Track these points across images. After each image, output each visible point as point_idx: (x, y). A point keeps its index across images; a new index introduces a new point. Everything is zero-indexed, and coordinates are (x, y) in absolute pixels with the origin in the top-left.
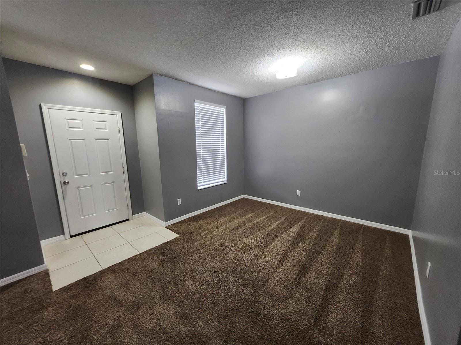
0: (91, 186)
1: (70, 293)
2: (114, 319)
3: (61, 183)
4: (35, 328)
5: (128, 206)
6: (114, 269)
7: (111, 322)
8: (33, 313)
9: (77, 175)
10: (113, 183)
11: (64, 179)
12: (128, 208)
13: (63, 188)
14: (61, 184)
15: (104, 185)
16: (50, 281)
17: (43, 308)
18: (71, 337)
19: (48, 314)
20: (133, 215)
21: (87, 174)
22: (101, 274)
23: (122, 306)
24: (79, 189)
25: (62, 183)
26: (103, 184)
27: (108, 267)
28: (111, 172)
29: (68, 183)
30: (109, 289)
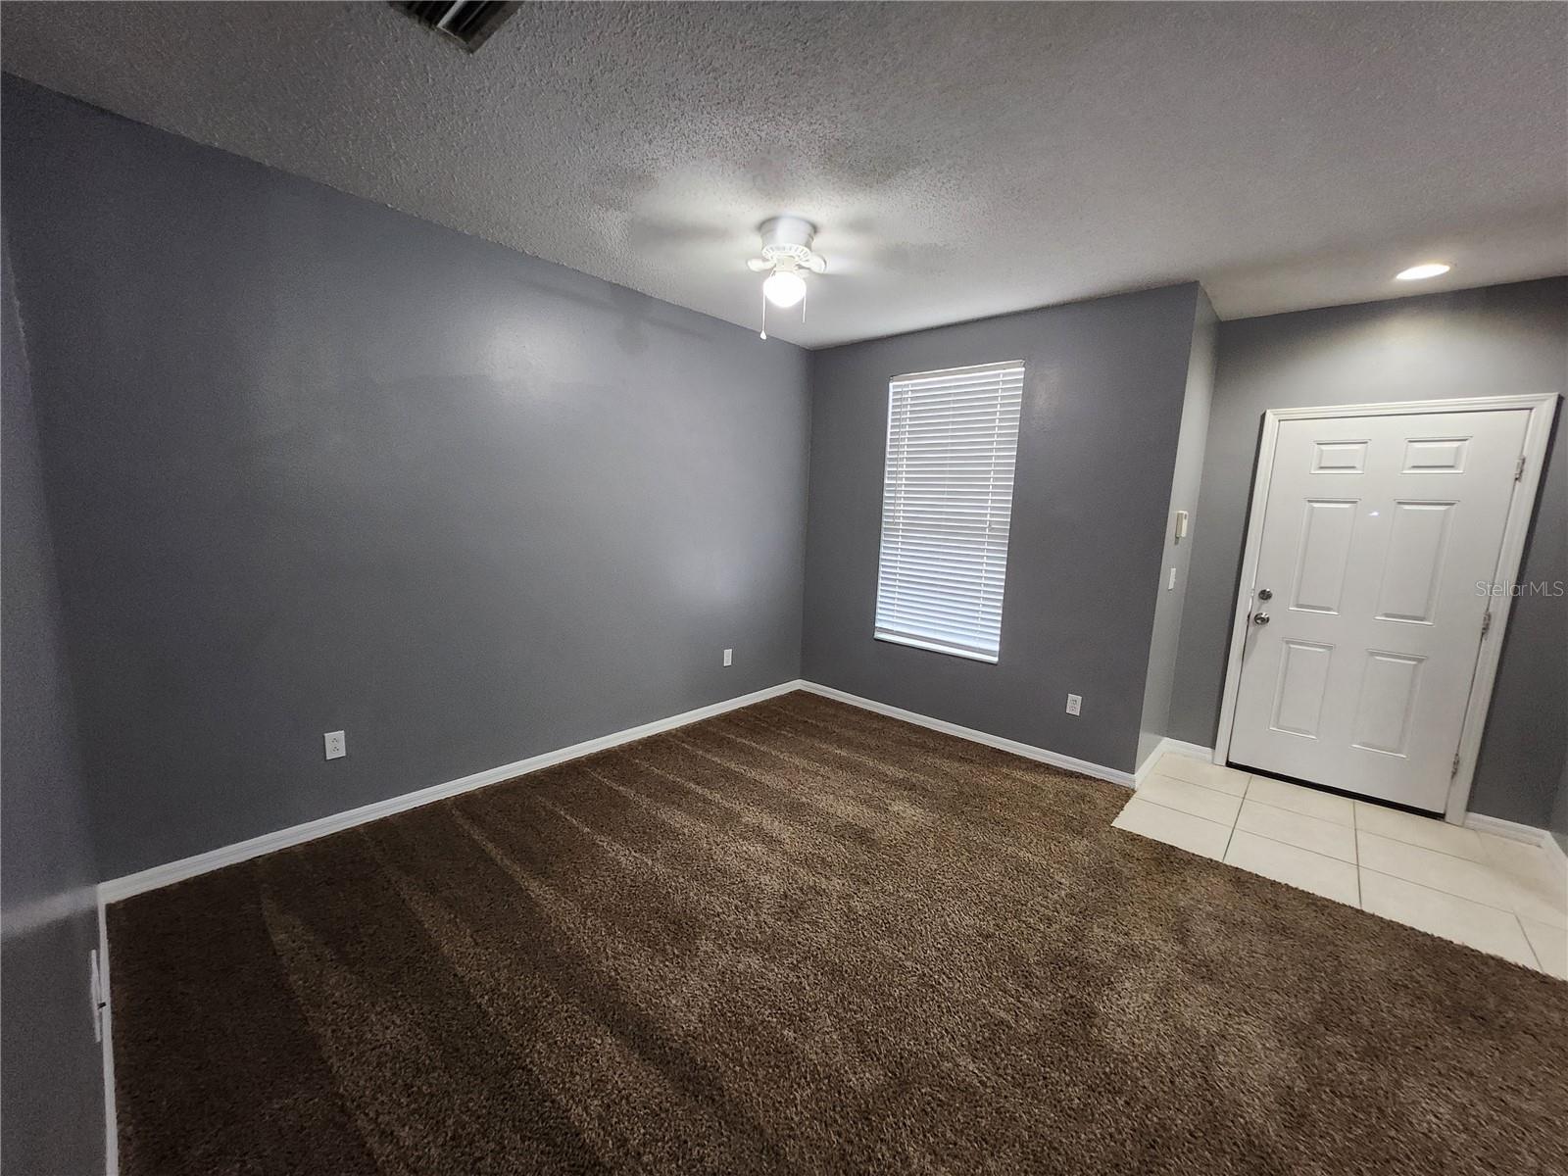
0: (1329, 648)
1: (1128, 847)
2: (1145, 941)
3: (1249, 617)
4: (1053, 847)
5: (1456, 763)
6: (1240, 879)
7: (1136, 939)
8: (1066, 827)
9: (1298, 606)
10: (1420, 661)
11: (1259, 608)
12: (1454, 774)
13: (1251, 629)
14: (1248, 620)
15: (1378, 658)
16: (1122, 808)
17: (1080, 833)
18: (1072, 897)
19: (1079, 846)
20: (1469, 809)
21: (1329, 609)
22: (1212, 866)
23: (1183, 942)
24: (1292, 646)
25: (1252, 617)
26: (1372, 654)
27: (1237, 868)
28: (1422, 619)
29: (1265, 621)
30: (1193, 899)
